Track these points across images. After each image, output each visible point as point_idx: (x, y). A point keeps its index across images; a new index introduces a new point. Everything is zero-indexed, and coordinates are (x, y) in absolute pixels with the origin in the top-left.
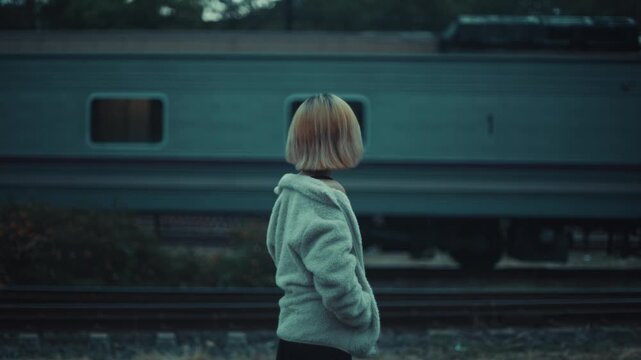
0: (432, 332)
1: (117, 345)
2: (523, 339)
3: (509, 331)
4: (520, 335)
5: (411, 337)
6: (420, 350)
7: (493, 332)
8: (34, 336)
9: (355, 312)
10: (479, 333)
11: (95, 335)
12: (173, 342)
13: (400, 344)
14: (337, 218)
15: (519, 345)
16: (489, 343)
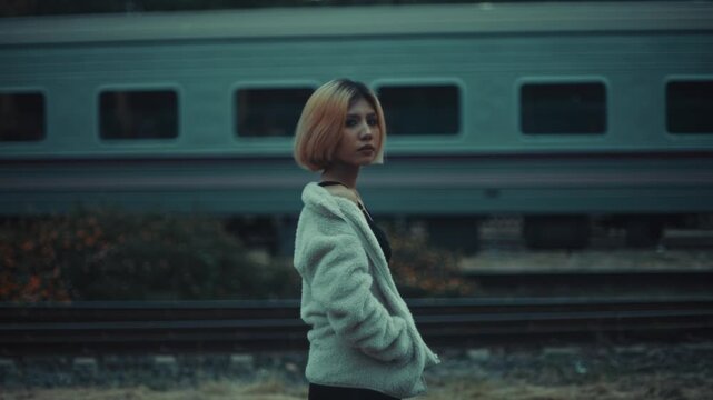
0: (549, 351)
1: (187, 370)
2: (654, 358)
3: (639, 348)
4: (652, 353)
5: (523, 356)
6: (532, 372)
7: (619, 350)
8: (90, 361)
9: (380, 343)
10: (603, 352)
11: (160, 359)
12: (250, 367)
13: (510, 366)
14: (340, 232)
15: (649, 364)
16: (614, 363)
